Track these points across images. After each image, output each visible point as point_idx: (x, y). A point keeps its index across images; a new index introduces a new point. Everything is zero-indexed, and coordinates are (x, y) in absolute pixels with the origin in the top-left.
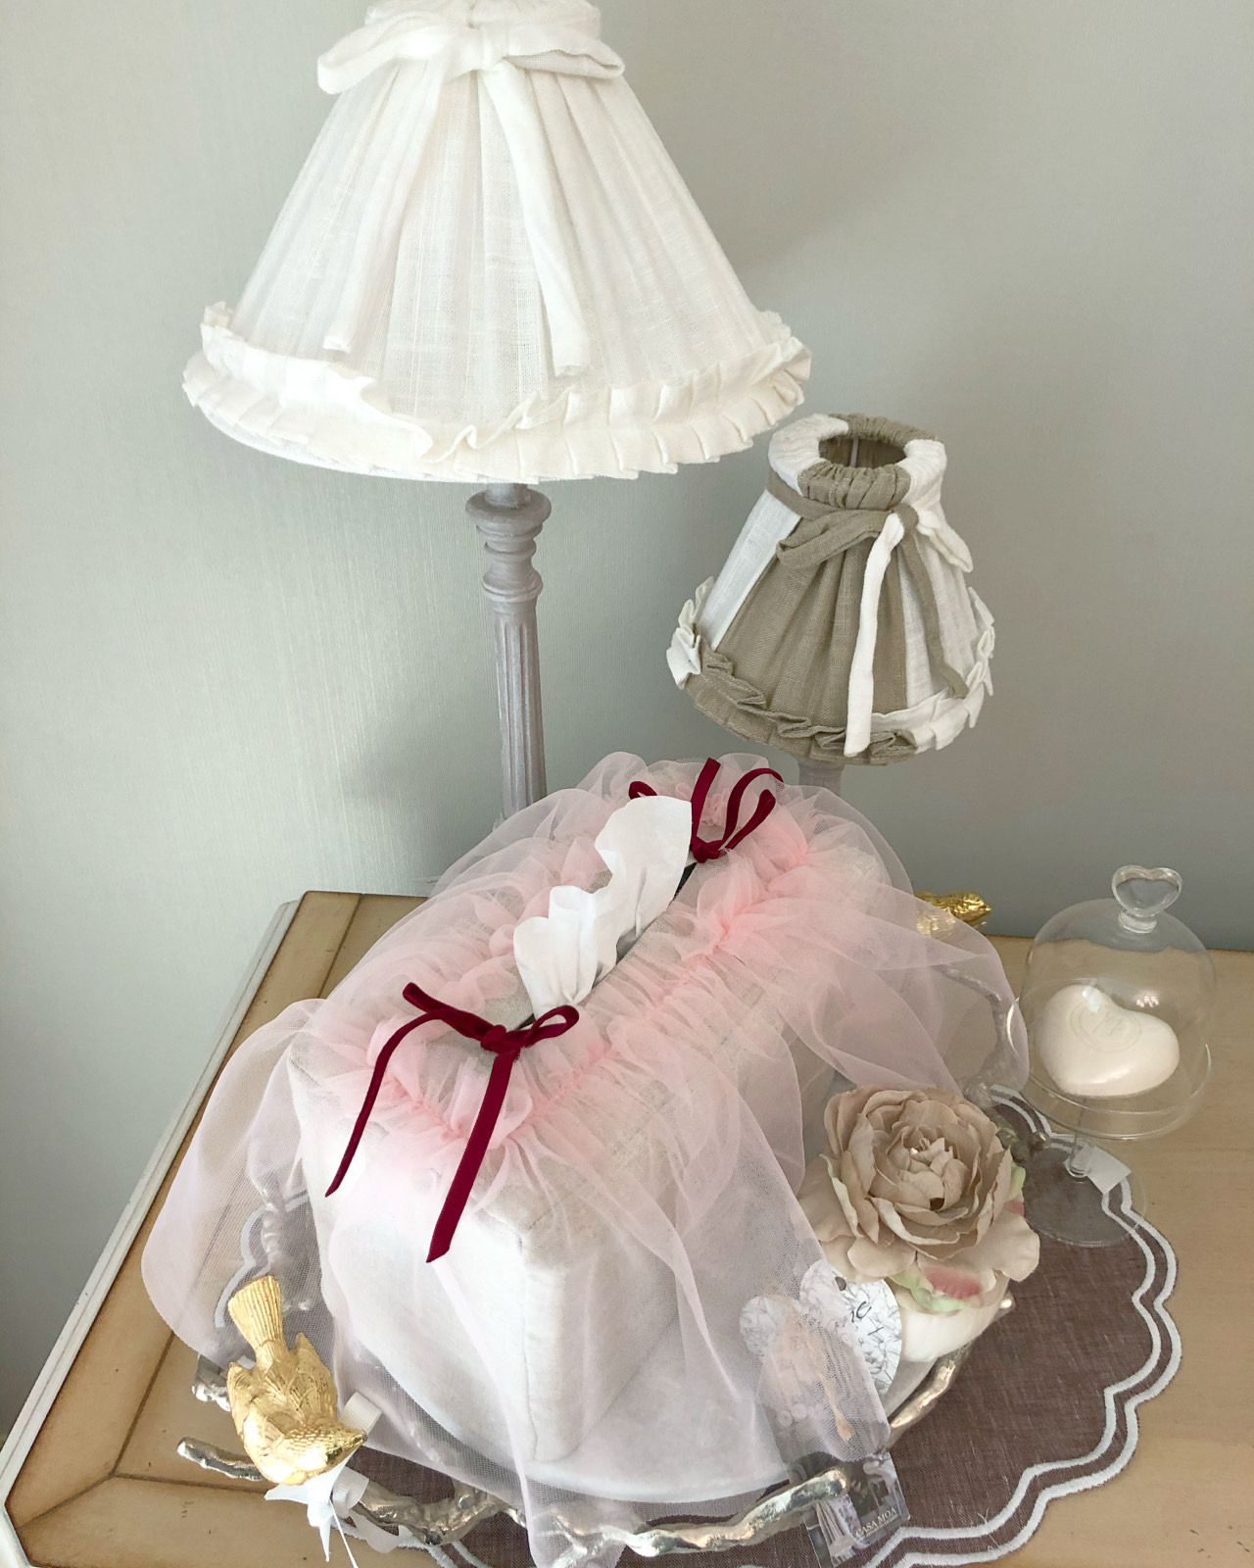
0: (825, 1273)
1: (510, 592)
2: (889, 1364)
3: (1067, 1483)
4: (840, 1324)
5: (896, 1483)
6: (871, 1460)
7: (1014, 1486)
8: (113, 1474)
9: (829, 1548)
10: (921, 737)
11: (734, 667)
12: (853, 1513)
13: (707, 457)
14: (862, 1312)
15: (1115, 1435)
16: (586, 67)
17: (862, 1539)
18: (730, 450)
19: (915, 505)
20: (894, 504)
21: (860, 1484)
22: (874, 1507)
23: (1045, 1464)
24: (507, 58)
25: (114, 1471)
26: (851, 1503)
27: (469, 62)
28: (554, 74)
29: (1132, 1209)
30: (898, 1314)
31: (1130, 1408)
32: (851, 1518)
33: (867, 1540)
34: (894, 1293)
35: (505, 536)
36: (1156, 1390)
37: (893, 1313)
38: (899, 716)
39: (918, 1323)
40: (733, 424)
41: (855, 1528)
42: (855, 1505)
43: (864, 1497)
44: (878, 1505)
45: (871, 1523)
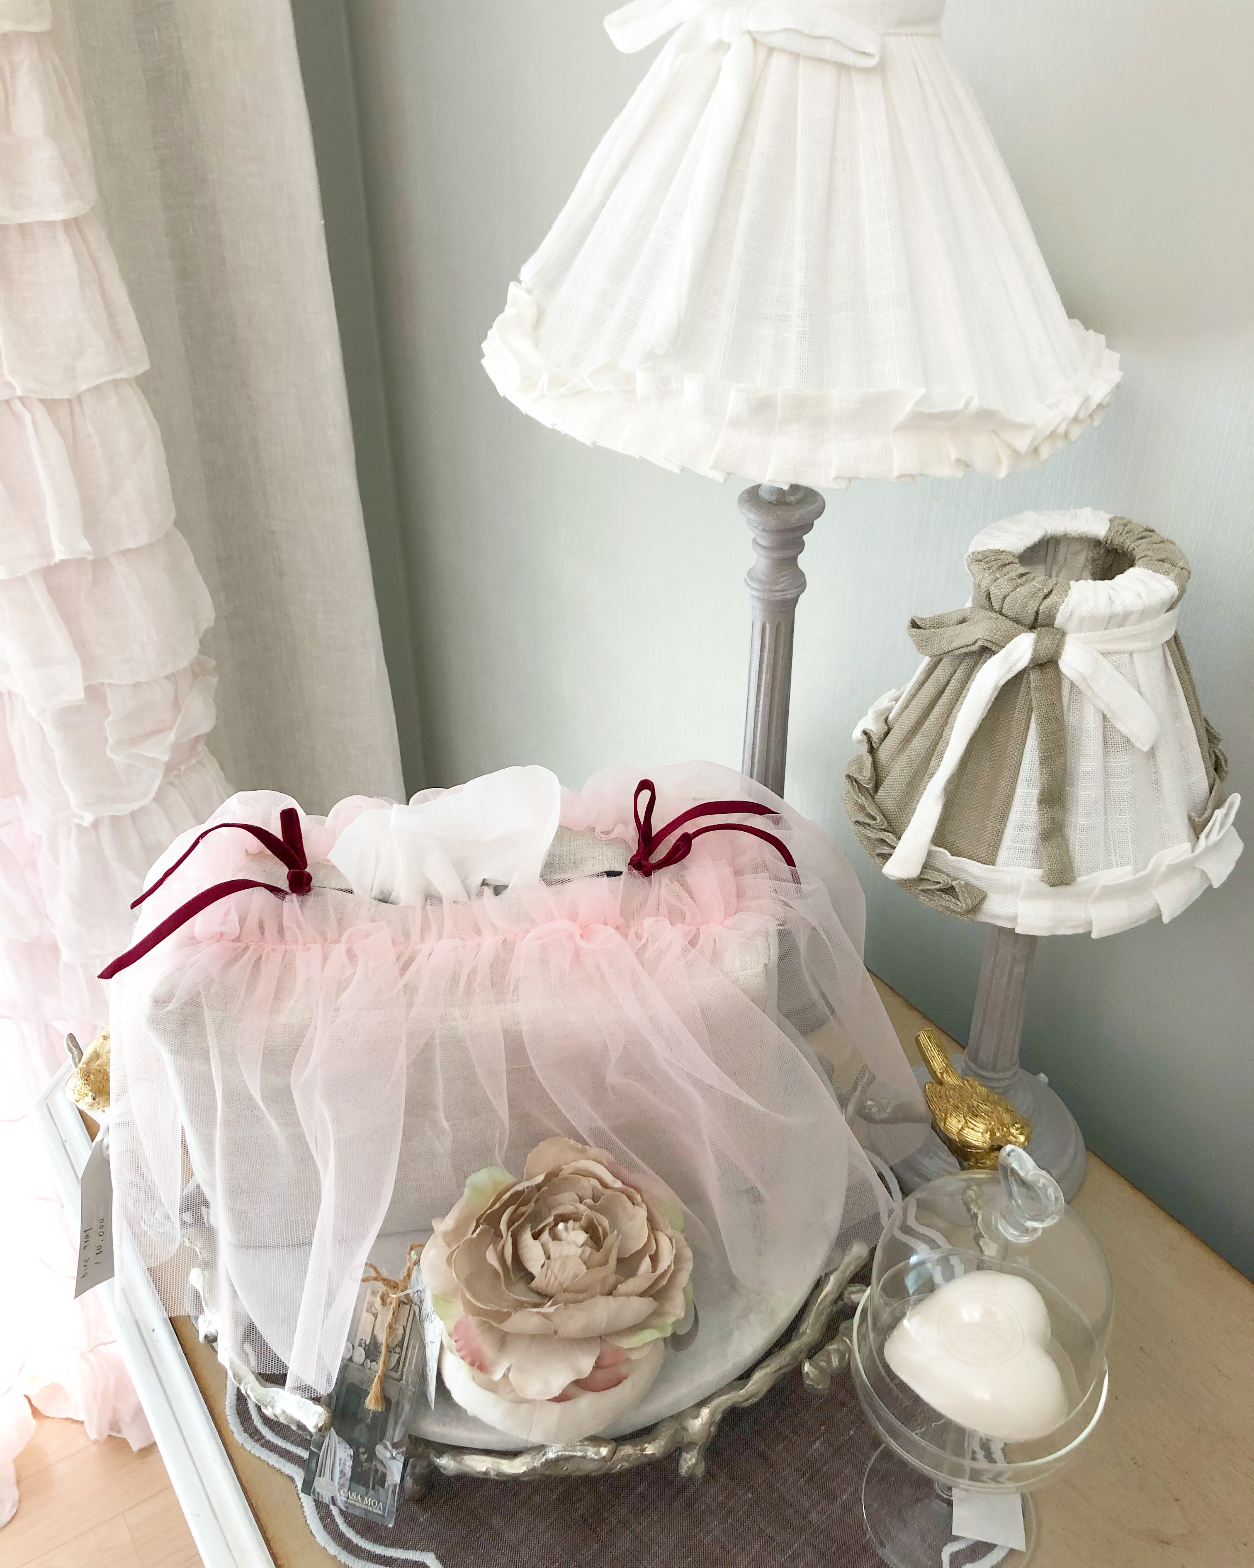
5: (395, 1486)
9: (317, 1479)
10: (999, 908)
12: (348, 1472)
17: (345, 1499)
19: (1066, 636)
20: (1036, 622)
21: (366, 1456)
22: (366, 1486)
24: (749, 32)
32: (345, 1474)
33: (347, 1505)
38: (976, 868)
41: (343, 1485)
42: (354, 1468)
43: (364, 1469)
44: (371, 1487)
45: (357, 1496)
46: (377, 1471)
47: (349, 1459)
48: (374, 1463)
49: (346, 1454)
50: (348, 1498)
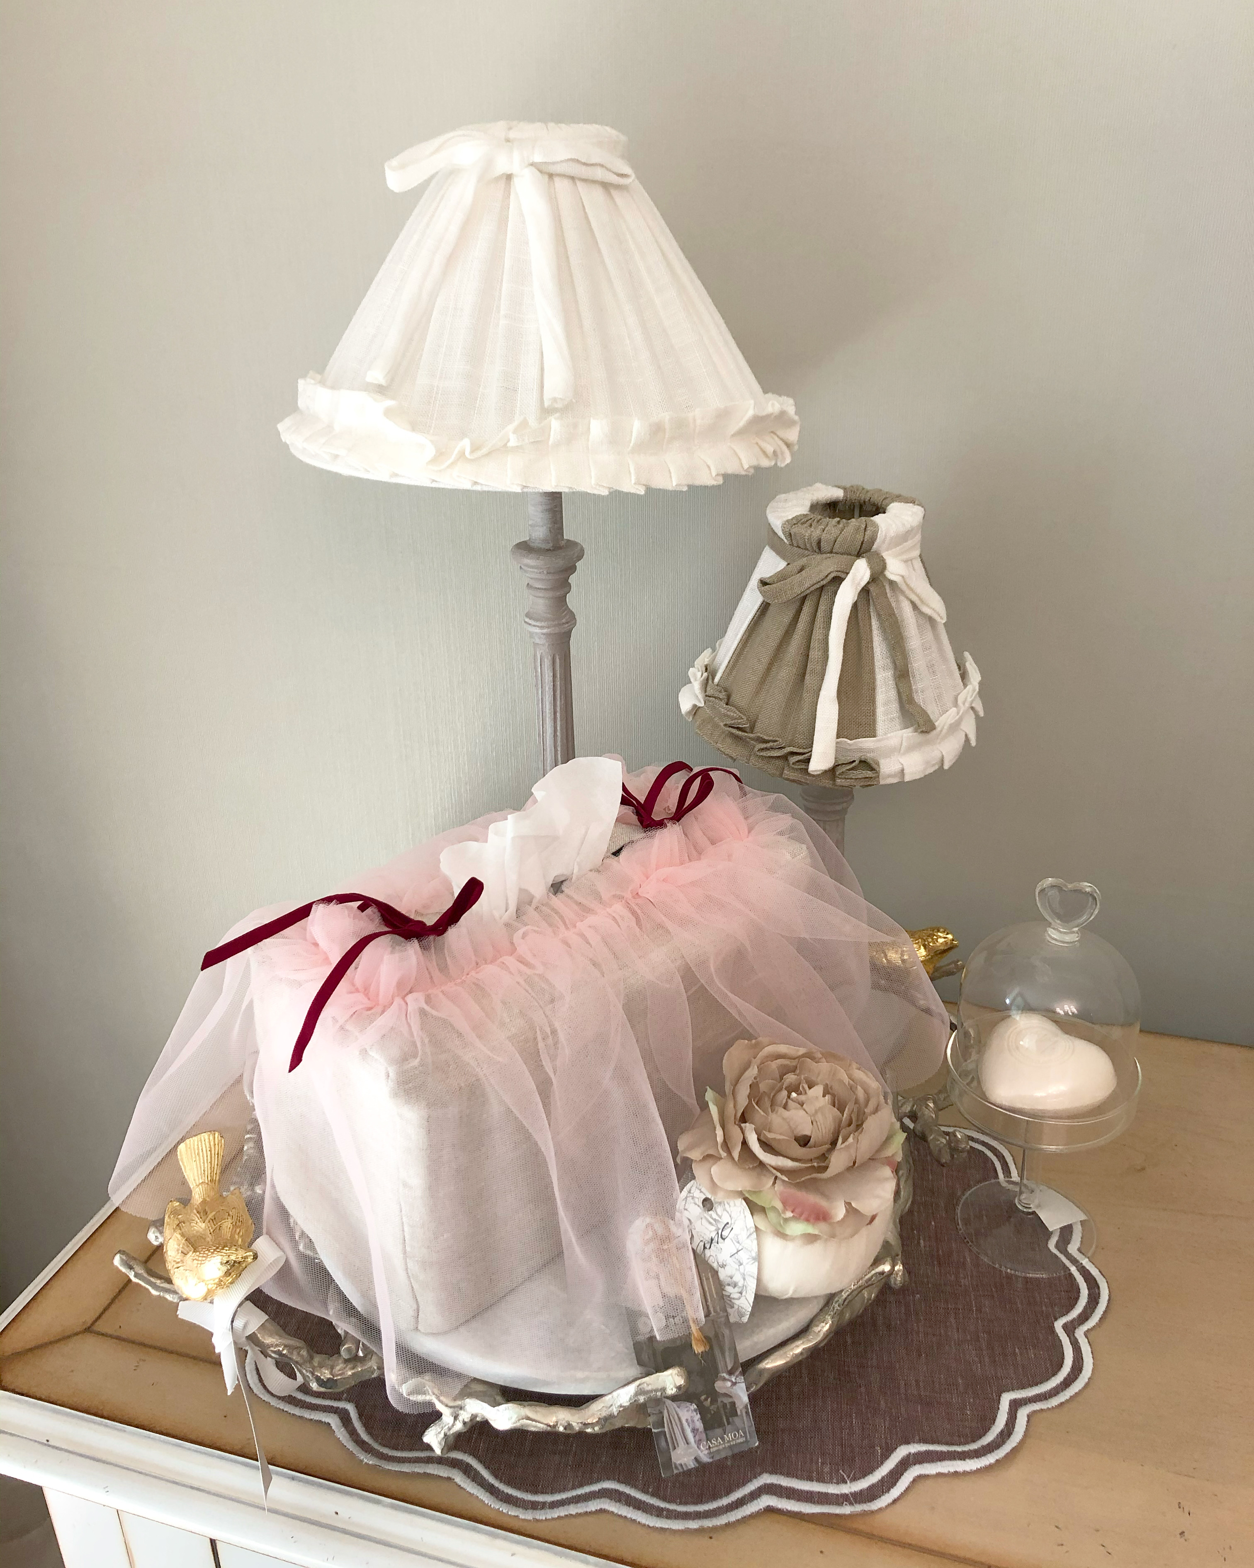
0: (697, 1194)
1: (543, 624)
2: (748, 1288)
3: (939, 1463)
4: (708, 1246)
5: (747, 1405)
6: (724, 1379)
7: (886, 1456)
8: (88, 1330)
9: (672, 1454)
10: (888, 768)
11: (729, 697)
12: (699, 1425)
13: (674, 484)
14: (725, 1233)
15: (1002, 1432)
16: (599, 174)
17: (706, 1452)
18: (698, 483)
19: (885, 555)
20: (864, 550)
21: (709, 1400)
22: (721, 1425)
23: (922, 1444)
24: (532, 164)
25: (89, 1328)
26: (699, 1416)
27: (502, 166)
28: (573, 178)
29: (1079, 1250)
30: (754, 1235)
31: (1022, 1414)
32: (697, 1430)
33: (711, 1455)
34: (752, 1214)
35: (540, 573)
36: (1054, 1402)
37: (751, 1234)
38: (866, 743)
39: (773, 1246)
40: (705, 462)
41: (700, 1440)
42: (703, 1419)
43: (713, 1412)
44: (726, 1424)
45: (717, 1439)
46: (725, 1405)
47: (695, 1413)
48: (719, 1400)
49: (690, 1412)
50: (710, 1447)
